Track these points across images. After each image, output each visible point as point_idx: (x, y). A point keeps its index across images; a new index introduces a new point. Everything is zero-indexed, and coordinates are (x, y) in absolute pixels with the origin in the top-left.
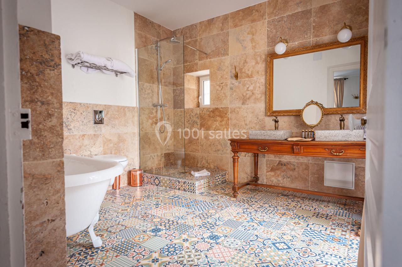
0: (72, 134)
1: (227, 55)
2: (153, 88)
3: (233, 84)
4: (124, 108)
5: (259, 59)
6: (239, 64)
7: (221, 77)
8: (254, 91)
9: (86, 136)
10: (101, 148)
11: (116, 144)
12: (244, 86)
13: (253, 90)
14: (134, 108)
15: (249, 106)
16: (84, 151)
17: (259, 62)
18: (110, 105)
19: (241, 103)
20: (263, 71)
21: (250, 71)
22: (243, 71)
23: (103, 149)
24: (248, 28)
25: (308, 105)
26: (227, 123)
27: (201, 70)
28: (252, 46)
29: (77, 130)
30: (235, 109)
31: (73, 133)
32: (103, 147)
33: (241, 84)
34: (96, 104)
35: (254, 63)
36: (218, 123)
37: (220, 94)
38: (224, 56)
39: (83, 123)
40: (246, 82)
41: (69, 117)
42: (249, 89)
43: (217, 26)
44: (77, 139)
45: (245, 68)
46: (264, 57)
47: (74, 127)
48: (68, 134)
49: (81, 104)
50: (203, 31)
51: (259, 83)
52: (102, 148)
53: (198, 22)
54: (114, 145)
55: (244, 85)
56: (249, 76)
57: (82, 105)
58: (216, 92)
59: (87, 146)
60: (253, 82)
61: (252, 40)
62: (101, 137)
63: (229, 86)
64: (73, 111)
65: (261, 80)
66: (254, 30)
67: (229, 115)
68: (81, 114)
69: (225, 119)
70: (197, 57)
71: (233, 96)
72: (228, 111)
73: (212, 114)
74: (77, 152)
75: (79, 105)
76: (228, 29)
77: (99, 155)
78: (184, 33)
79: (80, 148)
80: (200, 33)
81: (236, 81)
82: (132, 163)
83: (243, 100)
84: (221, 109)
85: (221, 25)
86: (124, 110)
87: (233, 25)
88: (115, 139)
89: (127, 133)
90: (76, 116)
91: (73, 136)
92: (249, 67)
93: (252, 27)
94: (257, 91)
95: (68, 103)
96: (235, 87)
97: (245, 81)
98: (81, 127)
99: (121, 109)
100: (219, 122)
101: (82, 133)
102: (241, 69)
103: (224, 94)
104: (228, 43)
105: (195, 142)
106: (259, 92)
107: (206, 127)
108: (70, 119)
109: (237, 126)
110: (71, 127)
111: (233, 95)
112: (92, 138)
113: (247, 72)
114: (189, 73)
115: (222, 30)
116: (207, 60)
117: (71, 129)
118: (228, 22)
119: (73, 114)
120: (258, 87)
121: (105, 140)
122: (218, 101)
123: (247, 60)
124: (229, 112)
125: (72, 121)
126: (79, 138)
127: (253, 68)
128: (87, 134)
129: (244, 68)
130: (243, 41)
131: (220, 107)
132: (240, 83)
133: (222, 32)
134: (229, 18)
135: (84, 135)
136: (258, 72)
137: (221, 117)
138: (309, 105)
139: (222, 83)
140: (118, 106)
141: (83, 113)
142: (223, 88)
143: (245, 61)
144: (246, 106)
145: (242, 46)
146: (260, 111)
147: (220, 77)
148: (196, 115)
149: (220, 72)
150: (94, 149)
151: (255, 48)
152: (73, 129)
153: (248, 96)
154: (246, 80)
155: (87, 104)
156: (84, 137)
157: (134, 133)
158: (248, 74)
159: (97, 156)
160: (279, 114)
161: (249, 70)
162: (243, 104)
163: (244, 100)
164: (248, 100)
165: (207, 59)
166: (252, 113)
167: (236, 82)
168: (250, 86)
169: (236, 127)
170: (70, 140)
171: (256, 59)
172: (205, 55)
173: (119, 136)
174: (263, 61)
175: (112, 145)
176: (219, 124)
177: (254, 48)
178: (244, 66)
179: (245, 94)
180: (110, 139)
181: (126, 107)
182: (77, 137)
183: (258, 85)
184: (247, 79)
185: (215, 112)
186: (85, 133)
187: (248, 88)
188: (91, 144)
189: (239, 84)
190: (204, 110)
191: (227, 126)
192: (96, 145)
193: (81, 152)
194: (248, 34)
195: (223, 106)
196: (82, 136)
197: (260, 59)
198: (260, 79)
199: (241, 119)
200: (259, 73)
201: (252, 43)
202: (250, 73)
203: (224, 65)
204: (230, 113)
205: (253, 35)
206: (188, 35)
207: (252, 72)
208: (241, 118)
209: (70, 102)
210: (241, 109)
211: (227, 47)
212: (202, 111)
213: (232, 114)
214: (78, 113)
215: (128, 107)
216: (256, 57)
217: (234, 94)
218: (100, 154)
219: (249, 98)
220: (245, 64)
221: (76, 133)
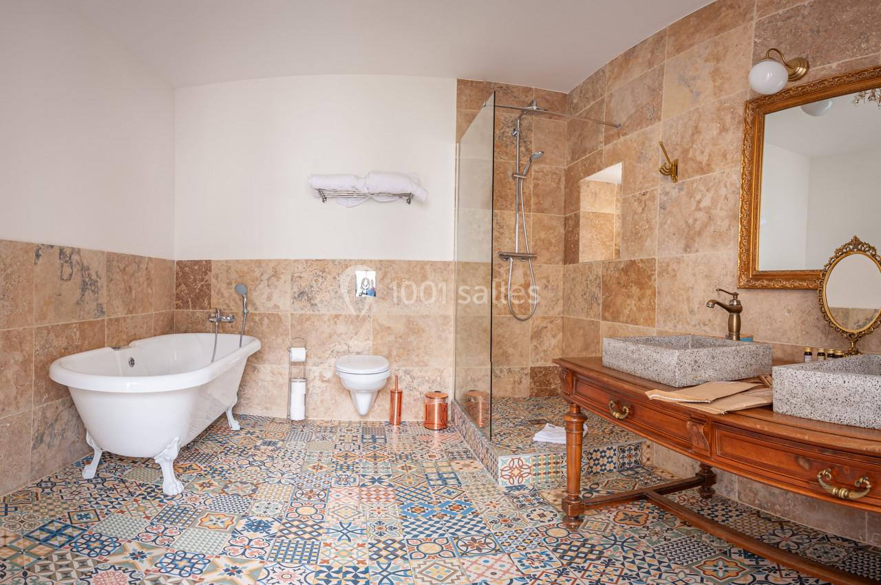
0: (317, 313)
1: (657, 120)
2: (503, 219)
3: (667, 194)
4: (423, 265)
5: (728, 118)
6: (682, 138)
7: (644, 177)
8: (713, 212)
9: (341, 318)
10: (368, 342)
11: (400, 337)
12: (691, 197)
13: (709, 208)
14: (447, 264)
15: (700, 254)
16: (337, 343)
17: (728, 125)
18: (392, 261)
19: (683, 246)
20: (737, 152)
21: (706, 154)
22: (690, 156)
23: (373, 345)
24: (707, 48)
25: (841, 253)
26: (650, 303)
27: (607, 167)
28: (715, 86)
29: (325, 306)
30: (668, 266)
31: (319, 311)
32: (373, 340)
33: (685, 190)
34: (361, 260)
35: (715, 133)
36: (633, 302)
37: (640, 224)
38: (652, 124)
39: (337, 295)
40: (695, 185)
41: (314, 283)
42: (702, 205)
43: (640, 60)
44: (325, 322)
45: (694, 146)
46: (741, 111)
47: (322, 301)
48: (311, 312)
49: (334, 261)
50: (615, 78)
51: (726, 186)
52: (371, 343)
53: (607, 62)
54: (396, 338)
55: (690, 195)
56: (702, 169)
57: (336, 263)
58: (633, 218)
59: (343, 336)
60: (712, 184)
61: (715, 73)
62: (369, 321)
63: (658, 201)
64: (321, 273)
65: (731, 175)
66: (720, 48)
67: (657, 282)
68: (335, 278)
69: (649, 292)
70: (602, 137)
71: (666, 226)
72: (655, 270)
73: (624, 279)
74: (324, 343)
75: (330, 263)
76: (664, 60)
77: (365, 354)
78: (584, 92)
79: (330, 337)
80: (610, 83)
81: (674, 185)
82: (439, 378)
83: (686, 238)
84: (641, 265)
85: (649, 55)
86: (422, 268)
87: (675, 48)
88: (400, 327)
89: (427, 316)
90: (325, 283)
91: (319, 316)
92: (704, 144)
93: (716, 44)
94: (721, 209)
95: (312, 261)
96: (670, 201)
97: (692, 183)
98: (333, 302)
99: (415, 266)
100: (635, 300)
101: (334, 313)
102: (685, 151)
103: (648, 222)
104: (660, 92)
105: (593, 349)
106: (724, 213)
107: (613, 312)
108: (315, 289)
109: (672, 315)
110: (316, 302)
111: (664, 224)
112: (352, 322)
113: (699, 158)
114: (588, 175)
115: (651, 64)
116: (619, 141)
117: (316, 305)
118: (664, 46)
119: (320, 280)
120: (723, 198)
121: (378, 328)
122: (634, 242)
123: (700, 124)
124: (656, 272)
125: (318, 291)
126: (329, 320)
127: (714, 145)
128: (343, 314)
129: (692, 147)
130: (694, 78)
131: (639, 258)
132: (681, 189)
133: (650, 70)
134: (667, 37)
135: (337, 316)
136: (725, 156)
137: (641, 286)
138: (847, 254)
139: (644, 194)
140: (409, 261)
141: (337, 277)
142: (645, 205)
143: (696, 127)
144: (692, 255)
145: (692, 91)
146: (724, 272)
147: (641, 177)
148: (596, 279)
149: (642, 165)
150: (356, 342)
151: (721, 91)
152: (319, 305)
153: (698, 226)
154: (695, 181)
155: (345, 260)
156: (338, 319)
157: (445, 317)
158: (701, 163)
159: (362, 356)
160: (772, 284)
161: (703, 152)
162: (685, 250)
163: (690, 239)
164: (697, 239)
165: (620, 137)
166: (707, 276)
167: (674, 188)
168: (703, 196)
169: (669, 316)
170: (313, 322)
171: (722, 119)
172: (615, 129)
173: (408, 320)
174: (739, 123)
175: (392, 338)
176: (635, 305)
177: (719, 90)
178: (693, 143)
179: (691, 221)
180: (387, 326)
181: (428, 262)
182: (326, 319)
183: (723, 191)
184: (698, 177)
185: (629, 273)
186: (339, 313)
187: (699, 202)
188: (349, 333)
189: (679, 192)
190: (611, 265)
191: (651, 313)
192: (360, 335)
193: (332, 345)
194: (707, 60)
195: (645, 257)
196: (334, 318)
197: (732, 118)
198: (728, 173)
199: (682, 295)
200: (728, 157)
201: (713, 81)
202: (704, 159)
203: (650, 146)
204: (659, 276)
205: (718, 60)
206: (590, 94)
207: (710, 156)
208: (682, 292)
209: (317, 260)
210: (681, 265)
211: (659, 100)
212: (607, 270)
213: (663, 278)
214: (329, 276)
215: (433, 263)
216: (723, 113)
217: (669, 222)
218: (366, 352)
219: (699, 233)
220: (696, 137)
221: (323, 311)
